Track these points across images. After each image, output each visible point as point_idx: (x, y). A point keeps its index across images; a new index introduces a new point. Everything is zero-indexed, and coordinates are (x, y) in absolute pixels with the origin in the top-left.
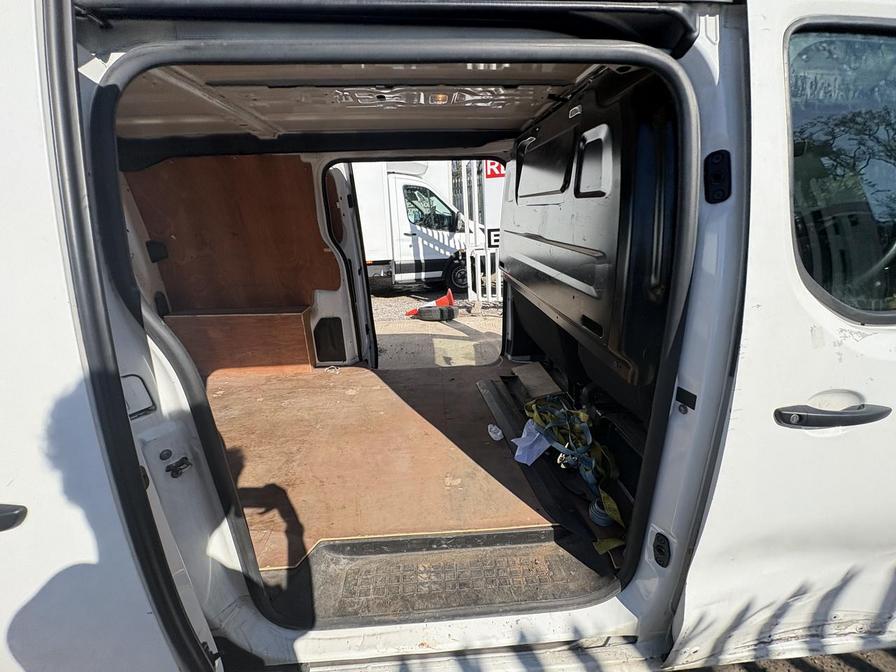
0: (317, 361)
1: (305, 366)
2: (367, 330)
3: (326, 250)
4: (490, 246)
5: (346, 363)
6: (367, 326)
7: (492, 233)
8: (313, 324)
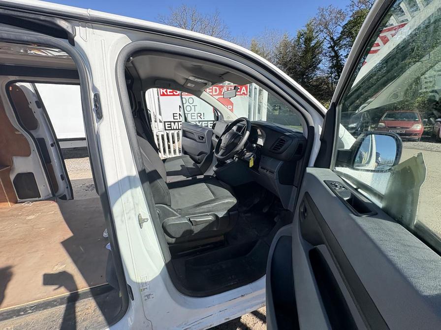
0: (18, 199)
1: (6, 203)
2: (63, 178)
3: (17, 133)
4: (166, 130)
5: (40, 199)
6: (61, 176)
7: (166, 124)
8: (12, 177)
